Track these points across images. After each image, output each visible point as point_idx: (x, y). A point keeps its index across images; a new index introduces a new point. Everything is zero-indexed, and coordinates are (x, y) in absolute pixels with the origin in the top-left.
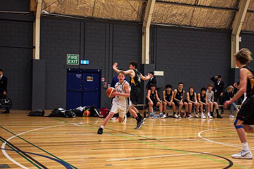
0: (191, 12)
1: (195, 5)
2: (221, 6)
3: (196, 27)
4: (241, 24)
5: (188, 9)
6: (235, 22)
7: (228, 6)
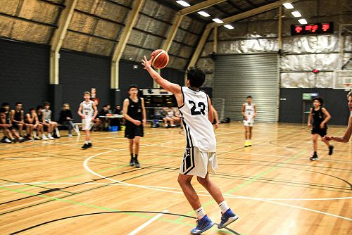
0: (11, 23)
1: (16, 17)
2: (41, 21)
3: (14, 39)
4: (61, 41)
5: (8, 20)
6: (55, 39)
7: (48, 22)
